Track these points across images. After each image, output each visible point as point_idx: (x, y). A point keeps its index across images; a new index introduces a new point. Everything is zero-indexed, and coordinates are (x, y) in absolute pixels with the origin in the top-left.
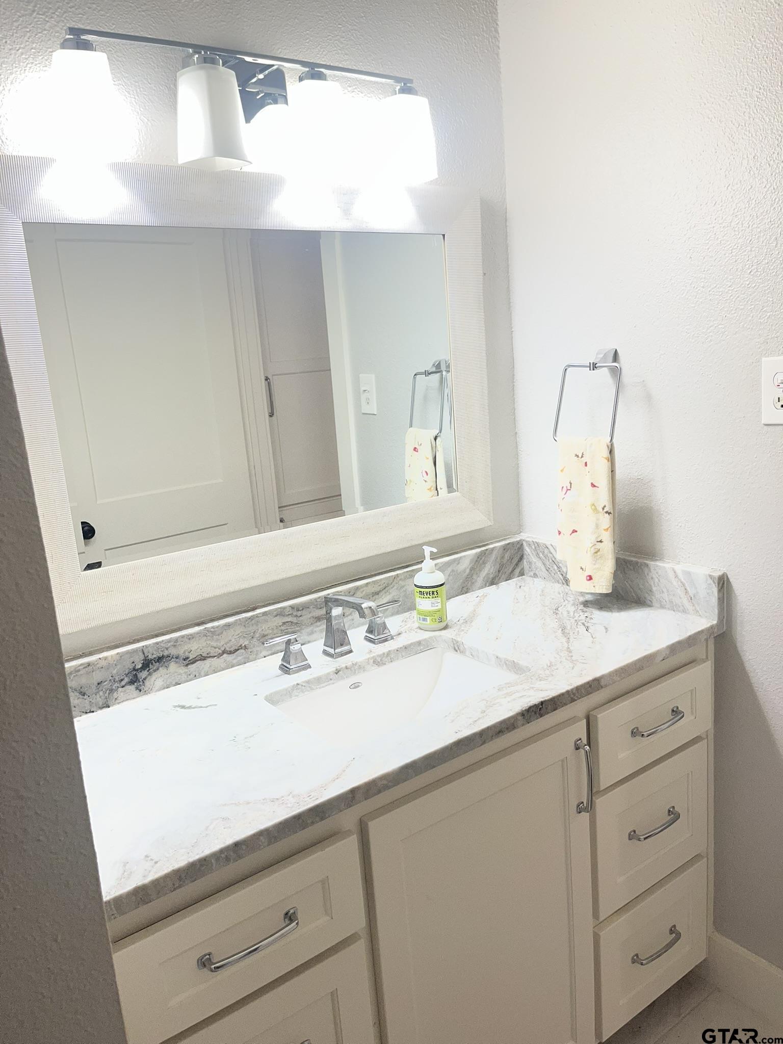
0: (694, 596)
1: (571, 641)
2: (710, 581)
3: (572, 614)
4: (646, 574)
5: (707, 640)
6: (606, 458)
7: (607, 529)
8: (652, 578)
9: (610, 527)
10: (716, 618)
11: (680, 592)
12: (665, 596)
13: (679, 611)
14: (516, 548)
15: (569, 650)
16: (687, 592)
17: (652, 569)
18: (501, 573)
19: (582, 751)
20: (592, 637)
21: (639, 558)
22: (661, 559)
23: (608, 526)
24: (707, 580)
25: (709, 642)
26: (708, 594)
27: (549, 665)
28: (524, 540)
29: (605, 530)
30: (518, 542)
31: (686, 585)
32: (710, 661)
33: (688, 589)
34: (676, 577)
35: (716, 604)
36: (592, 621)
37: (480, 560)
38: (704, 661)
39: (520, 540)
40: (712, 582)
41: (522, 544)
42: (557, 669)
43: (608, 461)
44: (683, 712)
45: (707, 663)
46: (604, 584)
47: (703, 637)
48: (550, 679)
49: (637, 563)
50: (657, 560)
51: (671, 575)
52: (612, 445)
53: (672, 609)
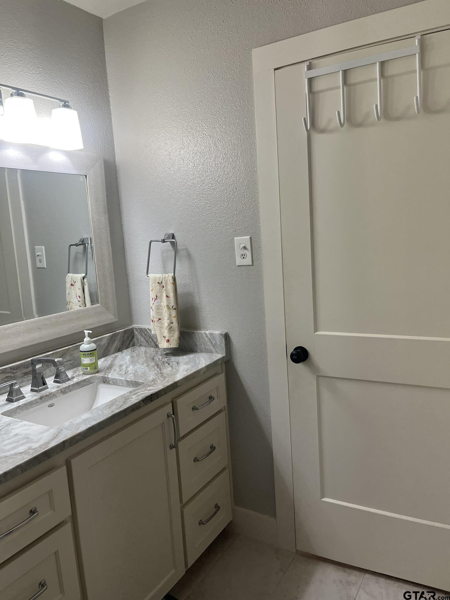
0: (215, 344)
1: (162, 370)
2: (221, 336)
3: (161, 359)
4: (194, 337)
5: (222, 364)
6: (172, 283)
7: (175, 317)
8: (196, 338)
9: (176, 315)
10: (225, 353)
11: (209, 343)
12: (203, 346)
13: (209, 353)
14: (131, 332)
15: (161, 373)
16: (212, 343)
17: (196, 335)
18: (123, 345)
19: (171, 418)
20: (172, 367)
21: (190, 330)
22: (200, 330)
23: (175, 315)
24: (220, 336)
25: (223, 365)
26: (221, 342)
27: (153, 380)
28: (134, 328)
29: (173, 317)
30: (131, 329)
31: (211, 340)
32: (224, 373)
33: (212, 341)
34: (207, 336)
35: (225, 347)
36: (171, 361)
37: (112, 339)
38: (221, 373)
39: (132, 328)
40: (222, 337)
41: (133, 330)
42: (157, 381)
43: (174, 285)
44: (214, 397)
45: (222, 374)
46: (175, 343)
47: (220, 362)
48: (154, 385)
49: (189, 332)
50: (198, 330)
51: (204, 336)
52: (175, 277)
53: (206, 352)
